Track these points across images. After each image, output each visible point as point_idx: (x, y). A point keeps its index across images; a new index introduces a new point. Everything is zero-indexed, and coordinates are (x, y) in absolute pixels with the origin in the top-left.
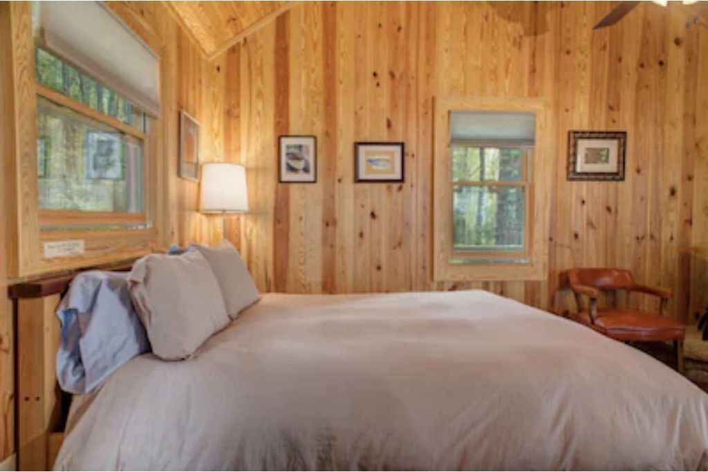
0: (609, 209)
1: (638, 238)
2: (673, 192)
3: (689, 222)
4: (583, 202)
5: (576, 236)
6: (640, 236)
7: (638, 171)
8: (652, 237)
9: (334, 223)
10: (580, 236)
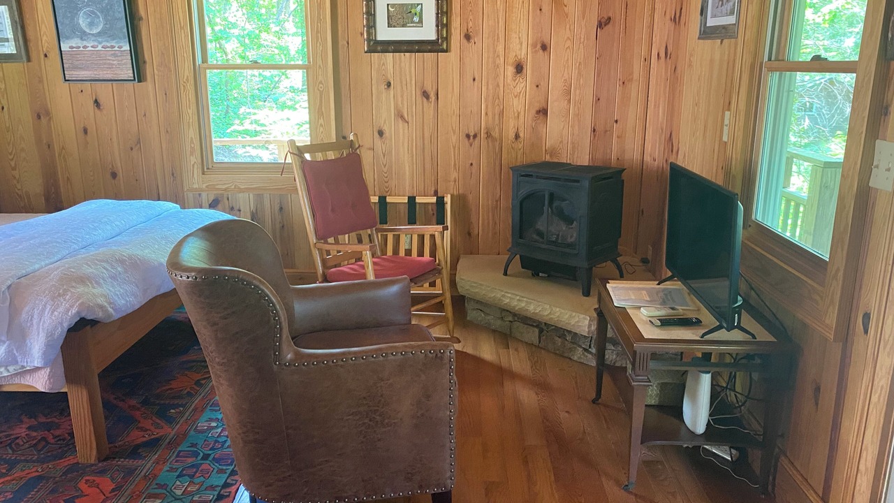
0: (426, 95)
1: (468, 136)
2: (519, 68)
3: (543, 112)
4: (389, 85)
5: (381, 133)
6: (472, 134)
7: (468, 37)
8: (489, 135)
9: (48, 113)
10: (387, 134)
